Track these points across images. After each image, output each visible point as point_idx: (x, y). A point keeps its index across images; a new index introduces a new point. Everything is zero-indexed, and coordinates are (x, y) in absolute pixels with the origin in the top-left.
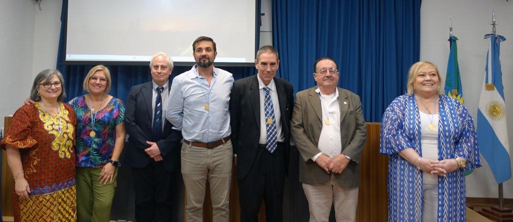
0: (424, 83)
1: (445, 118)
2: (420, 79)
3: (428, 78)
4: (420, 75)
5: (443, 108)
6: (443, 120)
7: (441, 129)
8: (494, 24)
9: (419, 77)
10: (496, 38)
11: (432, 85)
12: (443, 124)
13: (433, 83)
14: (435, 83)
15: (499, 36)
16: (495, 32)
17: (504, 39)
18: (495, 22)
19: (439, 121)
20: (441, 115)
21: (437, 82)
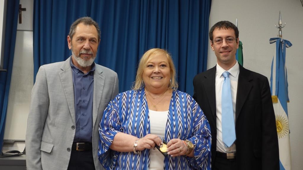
0: (152, 76)
1: (174, 118)
2: (148, 71)
3: (156, 69)
4: (149, 66)
5: (174, 106)
6: (172, 120)
7: (168, 130)
8: (280, 28)
9: (147, 68)
10: (281, 43)
11: (162, 78)
12: (172, 124)
13: (162, 76)
14: (165, 77)
15: (285, 41)
16: (281, 36)
17: (291, 45)
18: (281, 24)
19: (168, 120)
20: (170, 114)
21: (168, 75)
